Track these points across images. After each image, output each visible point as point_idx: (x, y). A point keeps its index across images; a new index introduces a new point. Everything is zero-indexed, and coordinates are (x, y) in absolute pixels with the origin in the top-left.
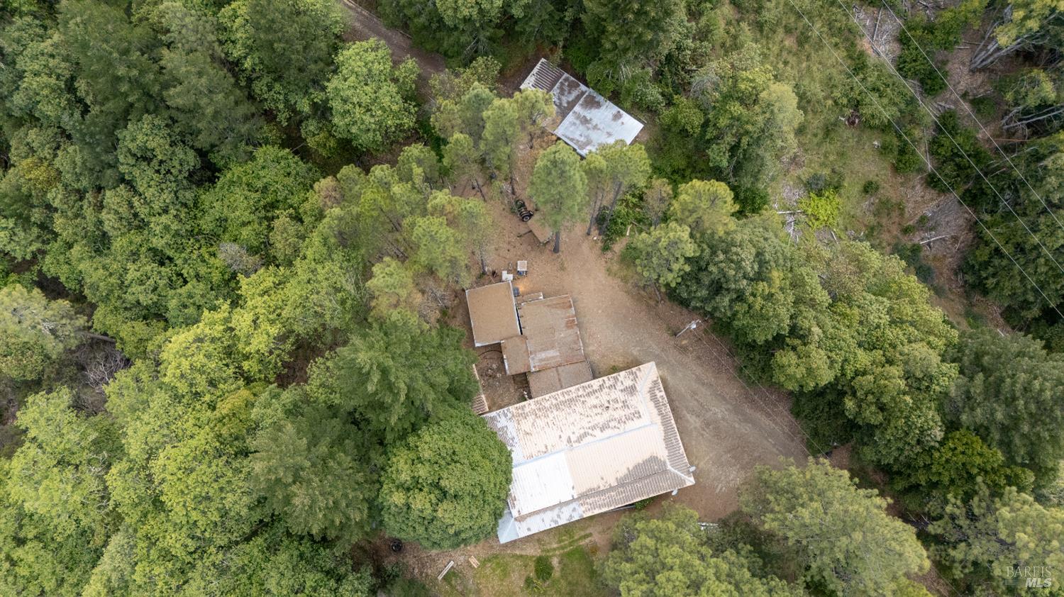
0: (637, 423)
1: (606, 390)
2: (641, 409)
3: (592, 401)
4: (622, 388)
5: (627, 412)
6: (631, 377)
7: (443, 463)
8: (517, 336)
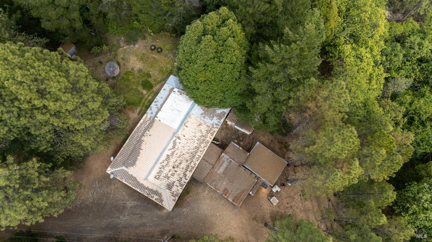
0: (154, 173)
1: (182, 176)
2: (158, 182)
3: (184, 165)
4: (175, 184)
5: (163, 174)
6: (175, 193)
7: (220, 48)
8: (245, 163)
